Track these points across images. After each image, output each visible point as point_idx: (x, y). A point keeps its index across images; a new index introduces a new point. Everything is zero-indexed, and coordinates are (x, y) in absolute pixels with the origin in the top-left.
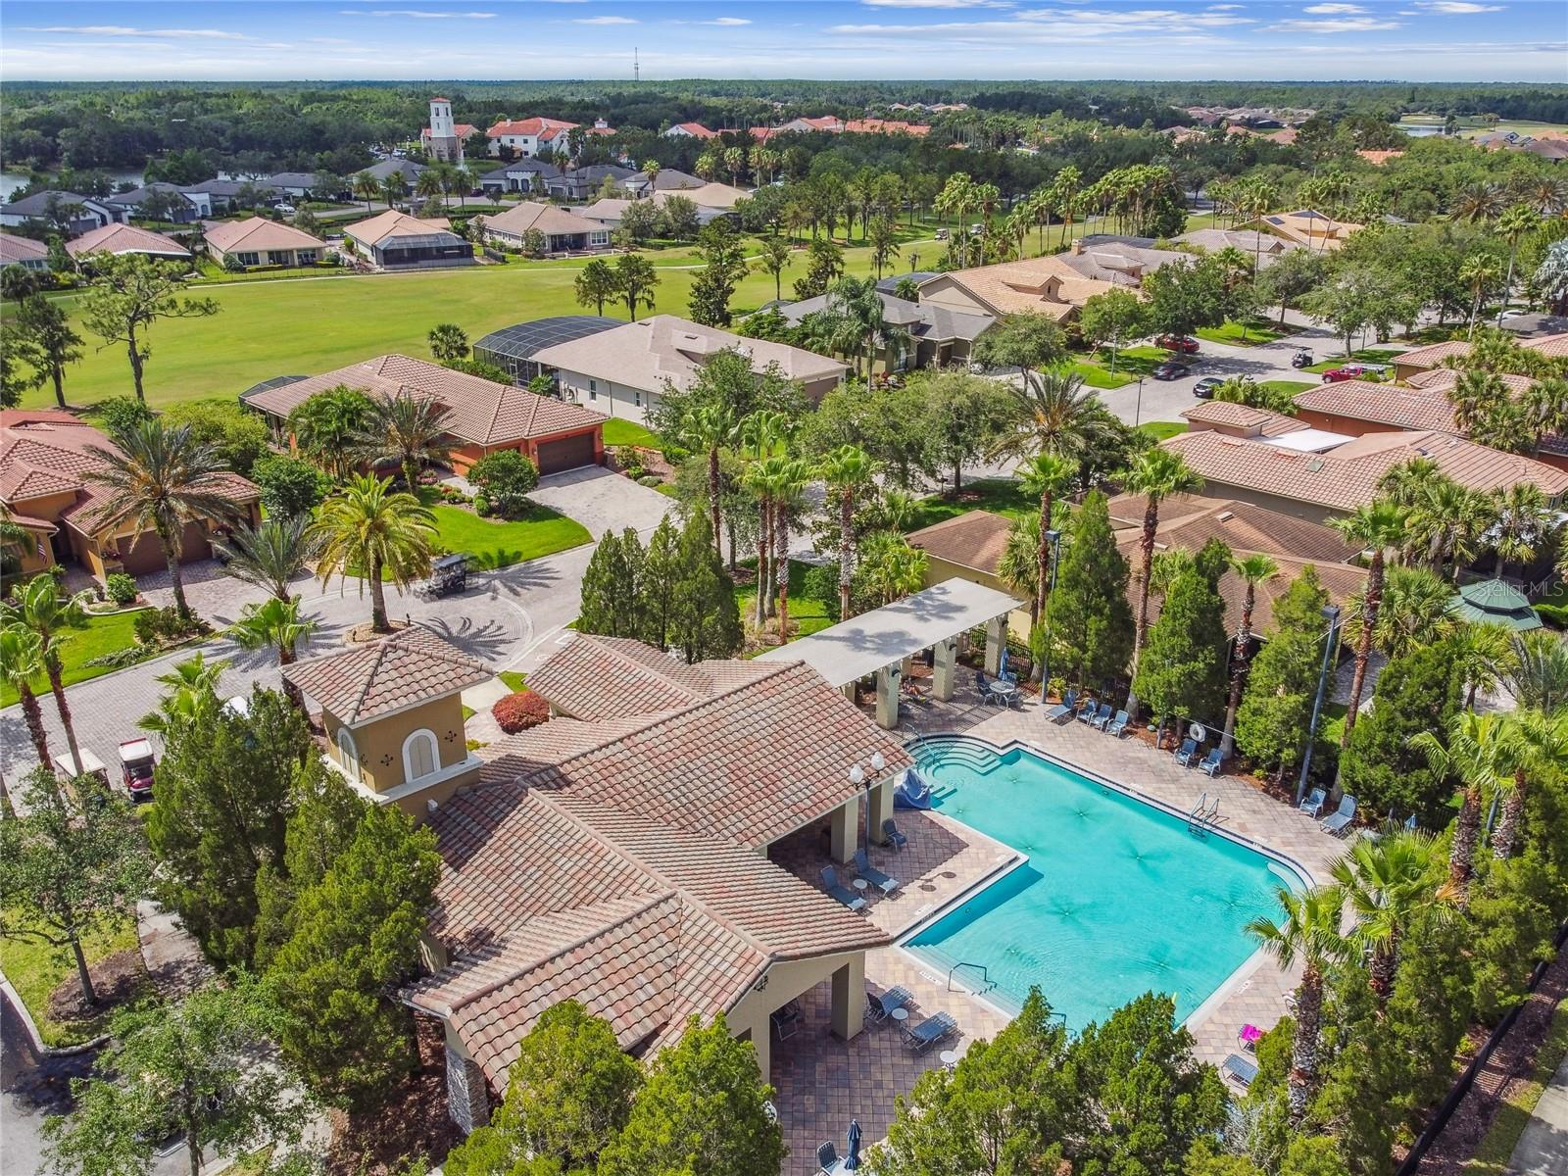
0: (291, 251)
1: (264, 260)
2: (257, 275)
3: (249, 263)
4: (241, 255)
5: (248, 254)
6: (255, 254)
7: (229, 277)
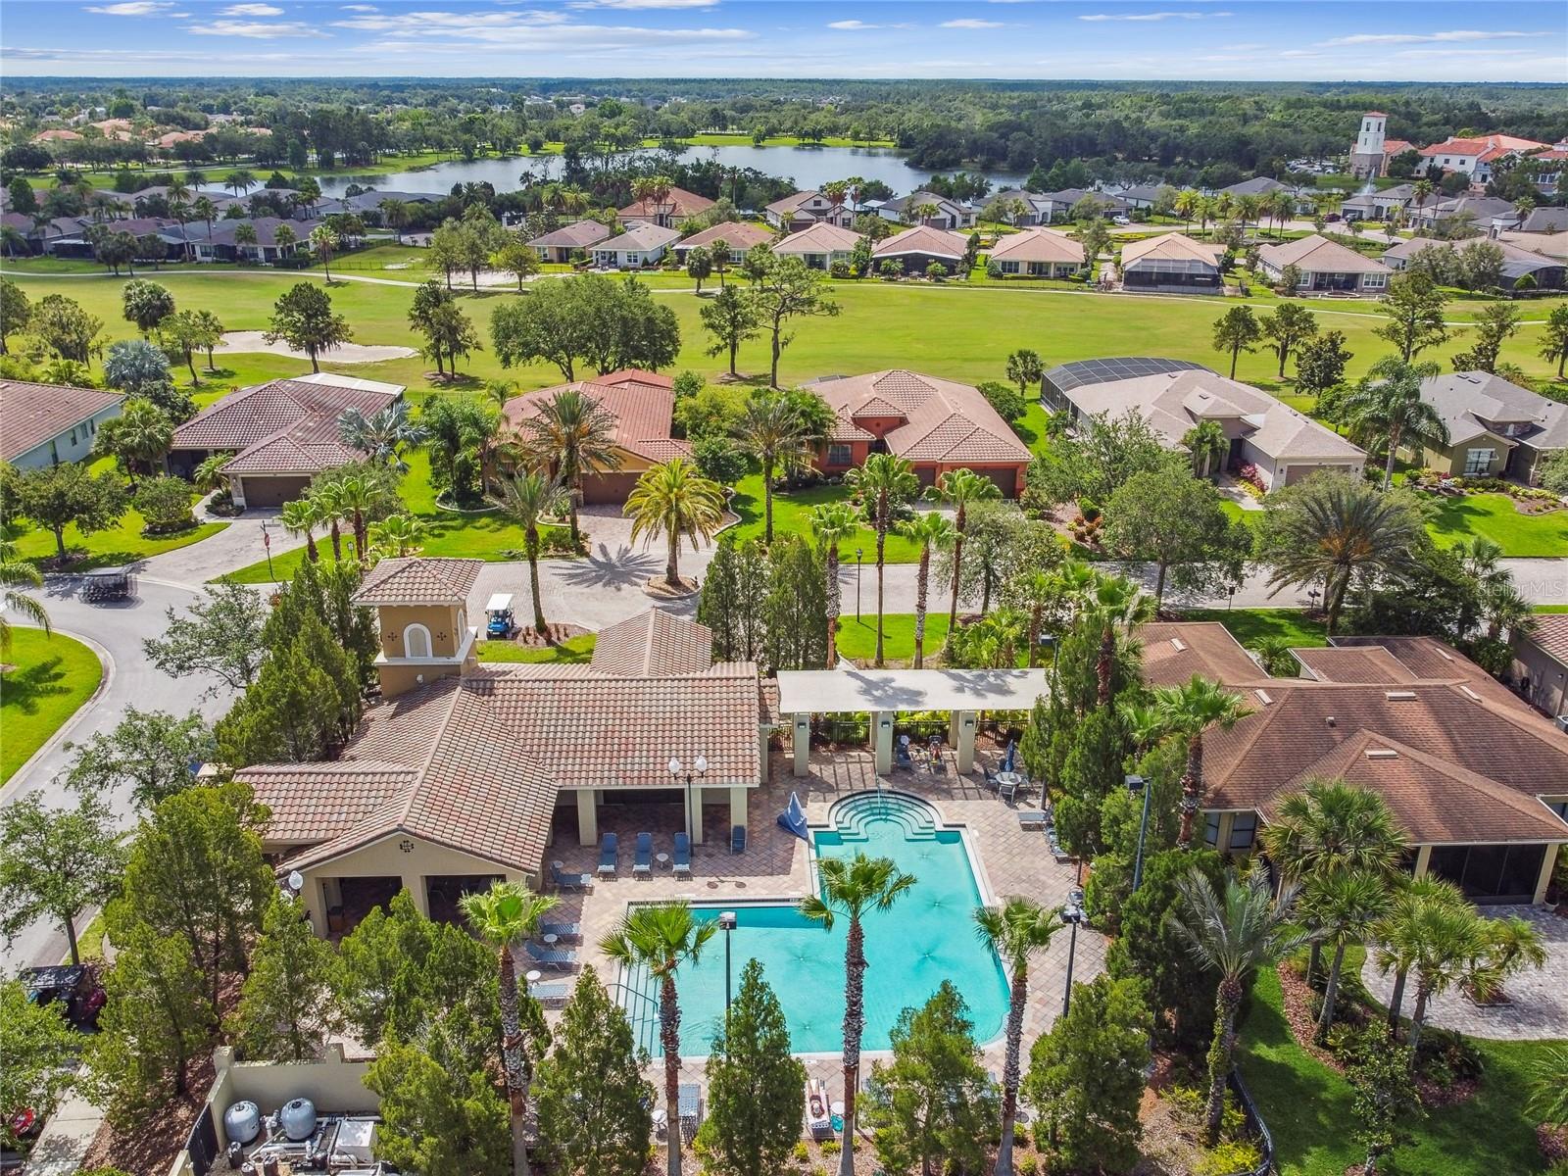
0: (1048, 264)
1: (1023, 270)
2: (1015, 283)
3: (1010, 271)
4: (1004, 263)
5: (1010, 263)
6: (1017, 264)
7: (992, 282)
